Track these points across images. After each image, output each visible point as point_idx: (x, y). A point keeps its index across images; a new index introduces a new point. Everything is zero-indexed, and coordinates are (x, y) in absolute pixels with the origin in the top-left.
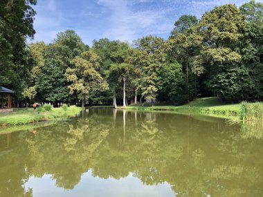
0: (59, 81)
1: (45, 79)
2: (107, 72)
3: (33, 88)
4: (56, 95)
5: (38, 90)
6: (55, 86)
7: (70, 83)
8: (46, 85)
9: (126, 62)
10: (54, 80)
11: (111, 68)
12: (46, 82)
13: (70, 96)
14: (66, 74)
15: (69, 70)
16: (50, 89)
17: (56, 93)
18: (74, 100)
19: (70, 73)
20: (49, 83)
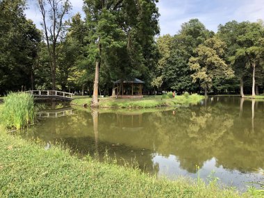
0: (182, 71)
1: (170, 69)
2: (232, 58)
3: (160, 78)
4: (180, 83)
5: (164, 79)
6: (179, 75)
7: (193, 72)
8: (171, 75)
9: (256, 45)
10: (177, 69)
11: (237, 54)
12: (171, 72)
13: (193, 84)
14: (189, 64)
15: (192, 59)
16: (175, 78)
17: (180, 81)
18: (197, 88)
19: (192, 62)
20: (174, 72)
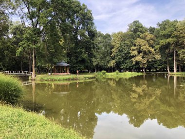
0: (127, 56)
1: (120, 55)
2: (157, 47)
3: (114, 61)
4: (126, 65)
5: (116, 62)
6: (126, 59)
7: (133, 57)
8: (120, 59)
9: (172, 38)
10: (124, 55)
11: (160, 43)
12: (120, 57)
14: (131, 51)
15: (133, 48)
16: (123, 61)
17: (126, 63)
18: (137, 67)
19: (133, 50)
20: (122, 57)
